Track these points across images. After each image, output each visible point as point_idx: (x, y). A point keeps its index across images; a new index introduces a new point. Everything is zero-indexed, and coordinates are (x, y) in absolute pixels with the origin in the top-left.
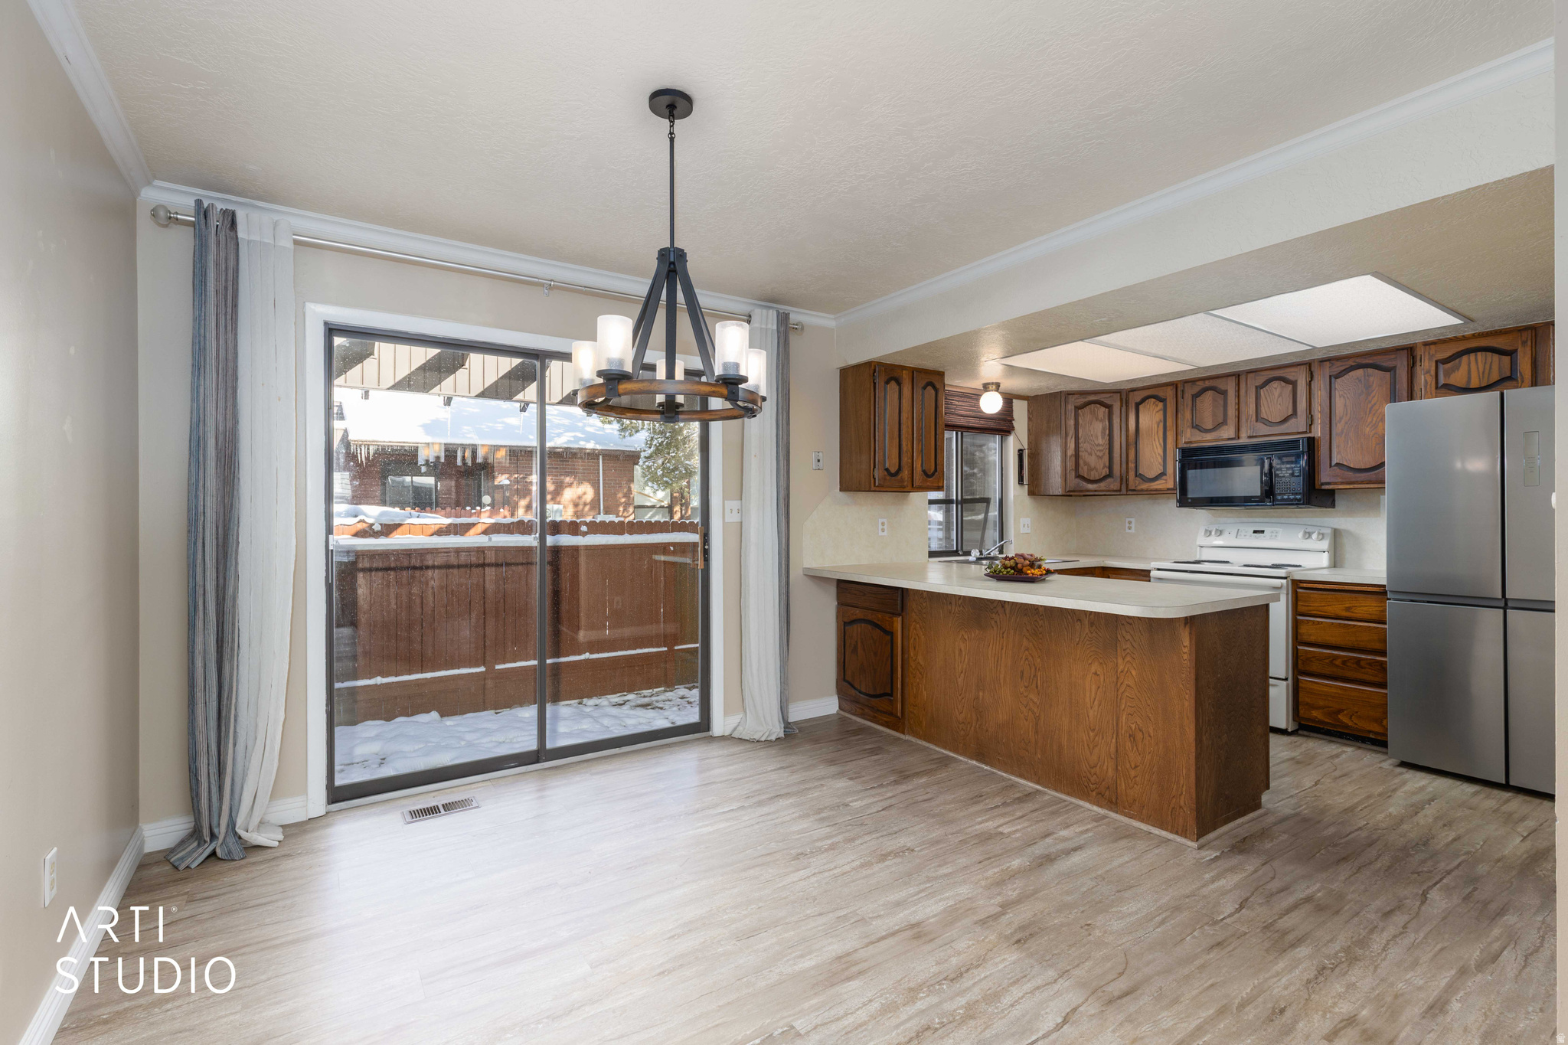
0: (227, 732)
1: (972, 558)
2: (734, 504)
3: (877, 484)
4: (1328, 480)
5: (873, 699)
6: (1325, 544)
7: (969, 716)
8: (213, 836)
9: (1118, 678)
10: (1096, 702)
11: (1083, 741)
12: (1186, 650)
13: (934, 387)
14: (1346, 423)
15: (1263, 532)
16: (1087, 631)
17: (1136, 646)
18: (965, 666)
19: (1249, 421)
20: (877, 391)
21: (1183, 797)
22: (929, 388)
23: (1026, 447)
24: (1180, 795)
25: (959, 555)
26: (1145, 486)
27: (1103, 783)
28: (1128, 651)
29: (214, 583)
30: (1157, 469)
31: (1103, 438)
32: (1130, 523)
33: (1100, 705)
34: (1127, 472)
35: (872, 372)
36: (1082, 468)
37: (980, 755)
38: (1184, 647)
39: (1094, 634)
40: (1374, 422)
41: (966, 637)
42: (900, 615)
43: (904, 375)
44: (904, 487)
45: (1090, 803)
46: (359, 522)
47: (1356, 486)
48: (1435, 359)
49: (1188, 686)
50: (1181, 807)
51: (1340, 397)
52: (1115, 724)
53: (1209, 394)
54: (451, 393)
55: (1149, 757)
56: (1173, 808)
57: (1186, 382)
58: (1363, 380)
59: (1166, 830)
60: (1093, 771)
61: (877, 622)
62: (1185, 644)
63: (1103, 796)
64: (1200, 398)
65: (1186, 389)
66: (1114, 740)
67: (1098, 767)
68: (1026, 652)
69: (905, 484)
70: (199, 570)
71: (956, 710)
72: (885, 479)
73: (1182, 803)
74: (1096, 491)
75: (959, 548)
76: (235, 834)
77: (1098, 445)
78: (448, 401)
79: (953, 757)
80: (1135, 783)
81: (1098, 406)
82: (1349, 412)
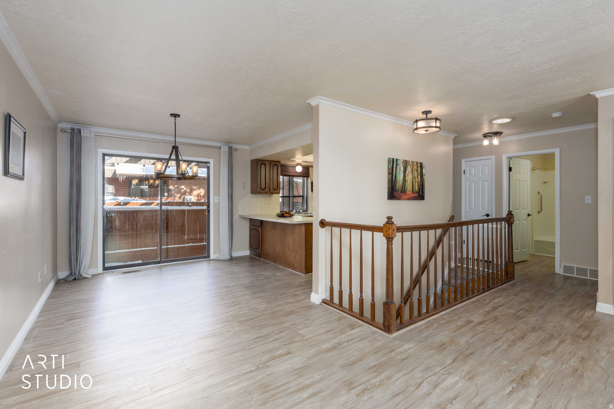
0: (78, 250)
2: (217, 198)
3: (258, 192)
5: (256, 250)
8: (75, 274)
10: (292, 245)
11: (290, 255)
13: (277, 166)
18: (272, 239)
20: (258, 167)
22: (275, 166)
27: (293, 264)
29: (75, 216)
41: (272, 232)
42: (261, 227)
43: (268, 162)
45: (291, 269)
46: (116, 202)
50: (303, 267)
54: (144, 164)
55: (299, 257)
59: (301, 273)
60: (291, 262)
61: (256, 229)
63: (293, 267)
66: (294, 254)
67: (292, 260)
69: (267, 192)
70: (72, 213)
71: (271, 251)
72: (260, 191)
76: (80, 274)
78: (144, 166)
80: (297, 263)
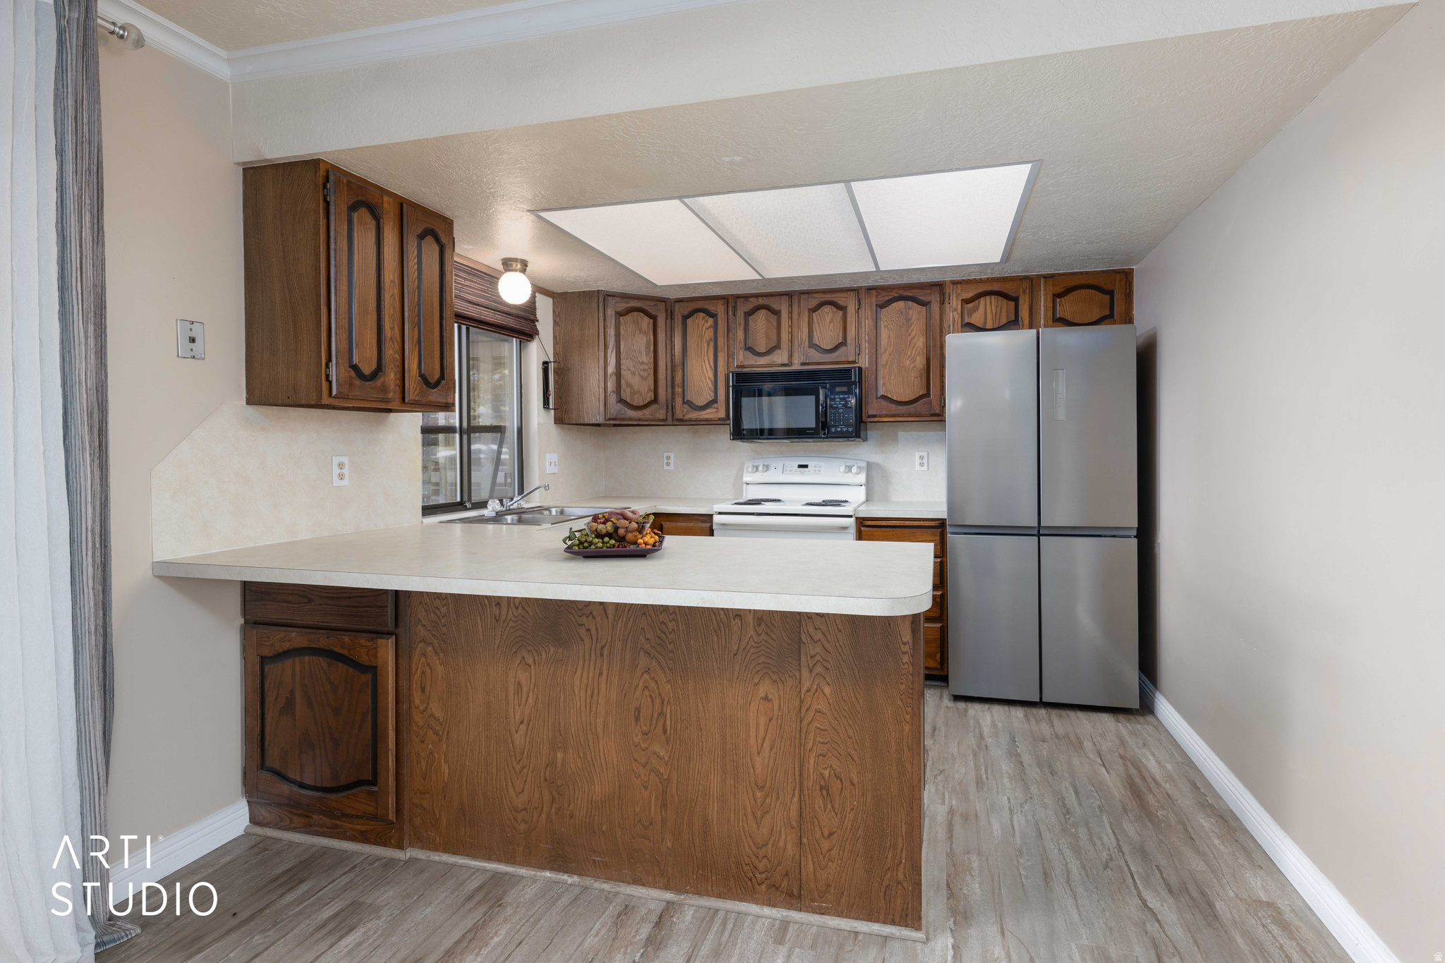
1: (488, 512)
3: (334, 393)
4: (874, 413)
5: (334, 796)
6: (862, 478)
7: (537, 795)
9: (801, 702)
10: (767, 744)
11: (745, 808)
12: (906, 648)
13: (437, 240)
14: (890, 355)
15: (806, 466)
16: (751, 632)
17: (829, 649)
18: (527, 712)
19: (802, 346)
20: (332, 219)
21: (902, 866)
22: (429, 239)
23: (552, 360)
24: (898, 865)
25: (466, 509)
26: (694, 415)
27: (779, 868)
28: (818, 658)
30: (707, 396)
31: (647, 355)
32: (668, 458)
33: (772, 747)
34: (673, 398)
35: (321, 181)
36: (624, 391)
37: (560, 861)
38: (904, 644)
39: (763, 637)
40: (913, 355)
41: (530, 661)
42: (390, 634)
43: (386, 205)
44: (387, 401)
45: (757, 903)
47: (898, 419)
48: (961, 298)
49: (909, 701)
50: (898, 883)
51: (885, 328)
52: (797, 773)
53: (763, 312)
55: (851, 816)
56: (887, 887)
57: (738, 297)
58: (904, 312)
59: (877, 921)
60: (761, 853)
61: (340, 651)
62: (905, 640)
63: (777, 889)
64: (753, 317)
65: (738, 304)
66: (796, 799)
67: (770, 846)
68: (646, 676)
69: (391, 395)
71: (511, 789)
72: (351, 385)
73: (901, 876)
74: (639, 420)
75: (466, 498)
77: (642, 363)
79: (506, 874)
80: (829, 860)
81: (642, 314)
82: (892, 344)
